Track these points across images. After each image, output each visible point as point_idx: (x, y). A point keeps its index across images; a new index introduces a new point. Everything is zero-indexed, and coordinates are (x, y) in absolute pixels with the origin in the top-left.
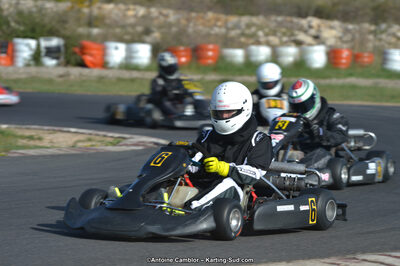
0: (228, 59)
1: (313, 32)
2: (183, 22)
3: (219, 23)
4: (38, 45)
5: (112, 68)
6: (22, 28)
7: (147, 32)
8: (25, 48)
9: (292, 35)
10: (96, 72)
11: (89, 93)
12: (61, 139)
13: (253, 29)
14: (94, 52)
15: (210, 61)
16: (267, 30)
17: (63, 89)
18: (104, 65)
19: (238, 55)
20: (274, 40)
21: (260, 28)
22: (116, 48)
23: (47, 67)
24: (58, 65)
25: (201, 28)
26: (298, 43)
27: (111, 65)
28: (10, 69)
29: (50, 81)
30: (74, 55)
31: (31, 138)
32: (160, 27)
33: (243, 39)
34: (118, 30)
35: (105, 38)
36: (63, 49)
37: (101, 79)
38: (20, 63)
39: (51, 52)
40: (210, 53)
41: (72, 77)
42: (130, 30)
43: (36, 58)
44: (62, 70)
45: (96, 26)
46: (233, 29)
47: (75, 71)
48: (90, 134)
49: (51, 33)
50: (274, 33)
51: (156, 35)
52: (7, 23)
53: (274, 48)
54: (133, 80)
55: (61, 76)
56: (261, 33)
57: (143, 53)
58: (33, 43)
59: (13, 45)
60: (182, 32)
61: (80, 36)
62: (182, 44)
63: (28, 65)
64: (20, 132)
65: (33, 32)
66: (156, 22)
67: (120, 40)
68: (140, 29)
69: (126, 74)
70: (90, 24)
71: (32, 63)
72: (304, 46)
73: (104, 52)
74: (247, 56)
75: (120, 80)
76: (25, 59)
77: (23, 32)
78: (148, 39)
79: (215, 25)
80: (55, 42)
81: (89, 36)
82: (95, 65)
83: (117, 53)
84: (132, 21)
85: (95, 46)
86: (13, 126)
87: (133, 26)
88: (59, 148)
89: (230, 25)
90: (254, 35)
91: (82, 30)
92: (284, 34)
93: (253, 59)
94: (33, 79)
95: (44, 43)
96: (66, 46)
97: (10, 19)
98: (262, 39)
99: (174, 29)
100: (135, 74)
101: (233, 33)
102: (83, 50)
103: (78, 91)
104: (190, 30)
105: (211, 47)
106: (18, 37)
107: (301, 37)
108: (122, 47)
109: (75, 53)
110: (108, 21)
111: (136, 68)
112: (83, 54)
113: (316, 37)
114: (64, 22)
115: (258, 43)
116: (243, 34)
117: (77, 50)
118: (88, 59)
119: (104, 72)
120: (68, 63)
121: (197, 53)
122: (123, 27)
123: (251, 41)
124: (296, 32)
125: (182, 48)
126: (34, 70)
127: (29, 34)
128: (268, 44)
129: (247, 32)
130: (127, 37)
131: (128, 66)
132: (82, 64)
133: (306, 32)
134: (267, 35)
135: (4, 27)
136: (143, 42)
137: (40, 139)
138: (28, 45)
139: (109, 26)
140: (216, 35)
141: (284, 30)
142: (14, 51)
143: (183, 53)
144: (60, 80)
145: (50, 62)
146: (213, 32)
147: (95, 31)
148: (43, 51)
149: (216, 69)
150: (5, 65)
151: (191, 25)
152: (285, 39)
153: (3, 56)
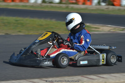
10: (117, 7)
11: (115, 14)
14: (117, 1)
17: (107, 13)
18: (120, 5)
23: (102, 6)
24: (106, 5)
27: (122, 5)
28: (90, 6)
29: (103, 10)
31: (96, 28)
37: (119, 10)
41: (110, 9)
43: (99, 3)
44: (107, 7)
47: (111, 7)
48: (115, 27)
55: (107, 9)
63: (96, 5)
73: (120, 1)
76: (95, 3)
82: (117, 5)
86: (91, 24)
88: (105, 31)
94: (98, 9)
103: (112, 13)
109: (111, 1)
118: (115, 3)
120: (109, 4)
126: (98, 7)
132: (113, 5)
137: (99, 28)
144: (106, 10)
145: (103, 4)
153: (88, 2)
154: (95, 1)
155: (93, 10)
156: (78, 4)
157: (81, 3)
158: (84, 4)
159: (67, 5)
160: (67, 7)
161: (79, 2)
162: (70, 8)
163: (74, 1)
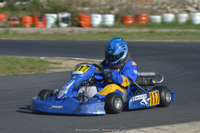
0: (153, 21)
1: (195, 6)
2: (130, 3)
3: (148, 3)
4: (58, 17)
5: (94, 27)
6: (49, 8)
7: (112, 8)
8: (51, 18)
9: (185, 8)
10: (87, 29)
11: (84, 40)
12: (71, 64)
13: (165, 6)
14: (86, 19)
15: (144, 22)
16: (172, 6)
17: (70, 38)
18: (91, 26)
19: (157, 18)
20: (176, 10)
21: (169, 5)
22: (97, 17)
23: (62, 27)
24: (68, 26)
25: (138, 5)
26: (188, 12)
27: (94, 26)
28: (44, 29)
29: (64, 35)
30: (76, 21)
31: (56, 63)
32: (118, 6)
33: (160, 11)
34: (97, 8)
35: (91, 12)
36: (70, 18)
37: (89, 33)
38: (49, 26)
39: (65, 20)
40: (144, 18)
41: (75, 32)
42: (103, 8)
43: (57, 23)
44: (70, 29)
45: (86, 7)
46: (154, 5)
47: (77, 29)
48: (85, 61)
49: (64, 10)
50: (175, 7)
51: (116, 10)
52: (42, 6)
53: (176, 14)
54: (105, 33)
55: (70, 32)
56: (169, 7)
57: (110, 19)
58: (55, 16)
59: (46, 17)
60: (130, 8)
61: (79, 12)
62: (129, 14)
63: (53, 27)
64: (50, 61)
65: (55, 10)
66: (116, 4)
67: (98, 13)
68: (108, 7)
69: (102, 30)
70: (84, 5)
71: (55, 25)
72: (191, 14)
73: (90, 19)
74: (163, 19)
75: (99, 33)
76: (52, 24)
77: (50, 10)
78: (112, 12)
79: (146, 4)
80: (66, 15)
81: (83, 12)
82: (86, 26)
83: (97, 20)
84: (104, 3)
85: (86, 16)
86: (47, 58)
87: (105, 6)
88: (70, 68)
89: (153, 4)
90: (165, 9)
91: (79, 9)
92: (181, 7)
93: (166, 20)
94: (56, 34)
95: (61, 16)
96: (72, 17)
97: (43, 4)
98: (170, 10)
99: (125, 7)
100: (106, 30)
101: (155, 8)
102: (80, 18)
103: (79, 39)
104: (133, 7)
105: (144, 15)
106: (48, 13)
107: (190, 8)
108: (99, 16)
109: (76, 20)
110: (92, 4)
111: (107, 27)
112: (81, 20)
113: (197, 8)
114: (70, 5)
115: (168, 12)
116: (160, 8)
117: (77, 18)
118: (83, 23)
119: (91, 29)
120: (73, 25)
121: (137, 18)
122: (100, 6)
123: (164, 11)
124: (187, 6)
125: (129, 16)
126: (56, 29)
127: (53, 11)
128: (173, 12)
129: (162, 7)
130: (102, 11)
131: (103, 26)
132: (80, 26)
133: (191, 6)
134: (172, 8)
135: (41, 8)
136: (110, 13)
137: (60, 64)
138: (53, 17)
139: (93, 6)
140: (147, 9)
141: (180, 5)
142: (46, 20)
143: (130, 19)
144: (69, 34)
145: (64, 25)
146: (144, 8)
147: (86, 9)
148: (60, 19)
149: (147, 26)
150: (42, 27)
151: (134, 4)
152: (181, 10)
153: (40, 22)
154: (50, 20)
155: (48, 35)
156: (24, 27)
157: (28, 25)
158: (33, 26)
159: (6, 29)
160: (7, 32)
161: (25, 23)
162: (11, 33)
163: (17, 22)
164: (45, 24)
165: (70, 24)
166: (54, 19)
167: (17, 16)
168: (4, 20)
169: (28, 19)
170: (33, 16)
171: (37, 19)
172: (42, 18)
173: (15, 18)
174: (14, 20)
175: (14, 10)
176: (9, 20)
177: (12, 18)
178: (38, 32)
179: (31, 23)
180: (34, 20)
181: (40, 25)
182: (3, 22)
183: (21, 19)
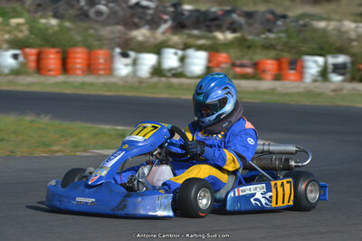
4: (326, 63)
8: (313, 65)
23: (333, 82)
24: (344, 81)
30: (359, 71)
36: (349, 65)
38: (308, 79)
39: (338, 69)
43: (324, 74)
58: (320, 60)
59: (302, 61)
63: (315, 81)
65: (321, 50)
71: (320, 78)
76: (313, 75)
80: (341, 59)
95: (332, 60)
96: (353, 63)
106: (308, 54)
120: (352, 79)
138: (316, 62)
142: (303, 67)
145: (336, 78)
148: (330, 68)
150: (294, 80)
153: (292, 72)
154: (310, 68)
156: (260, 79)
157: (269, 76)
158: (277, 77)
161: (264, 71)
163: (249, 70)
164: (301, 74)
165: (348, 75)
166: (319, 66)
167: (251, 59)
168: (223, 66)
169: (270, 65)
170: (279, 60)
171: (285, 66)
172: (296, 65)
173: (246, 61)
174: (242, 66)
175: (249, 47)
176: (234, 65)
177: (238, 62)
178: (274, 89)
179: (275, 72)
180: (280, 68)
181: (292, 78)
182: (222, 69)
183: (255, 65)
